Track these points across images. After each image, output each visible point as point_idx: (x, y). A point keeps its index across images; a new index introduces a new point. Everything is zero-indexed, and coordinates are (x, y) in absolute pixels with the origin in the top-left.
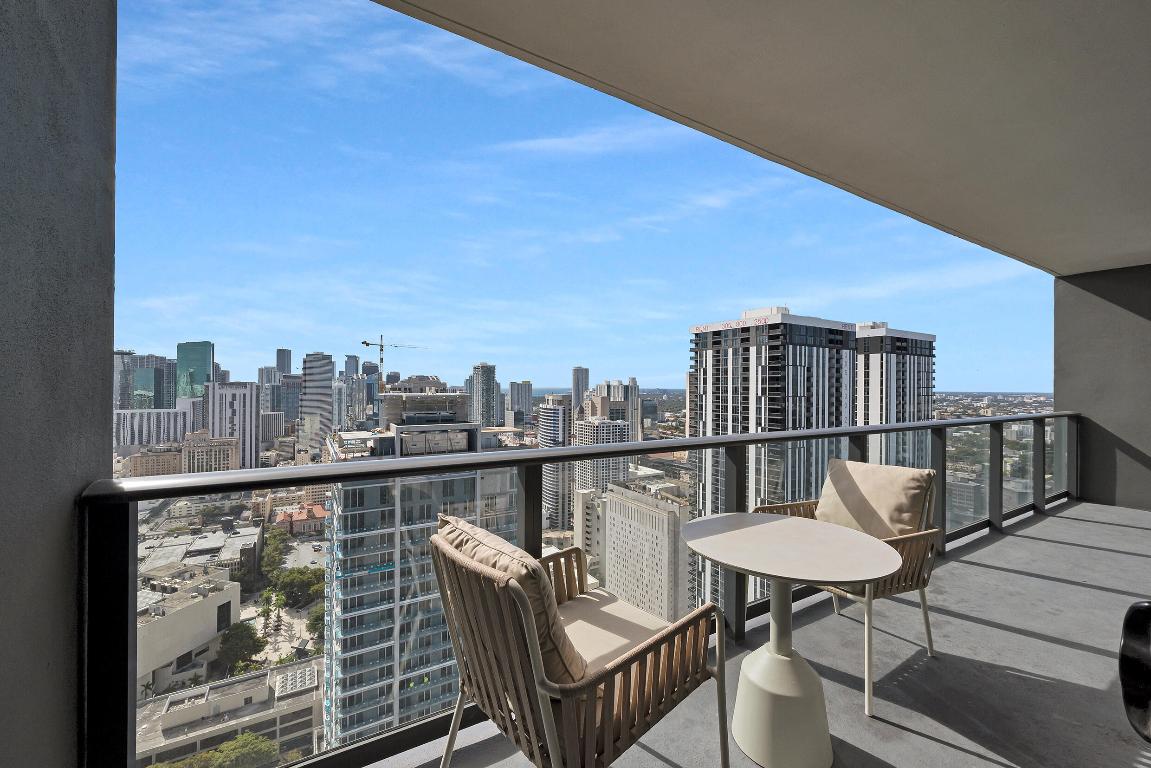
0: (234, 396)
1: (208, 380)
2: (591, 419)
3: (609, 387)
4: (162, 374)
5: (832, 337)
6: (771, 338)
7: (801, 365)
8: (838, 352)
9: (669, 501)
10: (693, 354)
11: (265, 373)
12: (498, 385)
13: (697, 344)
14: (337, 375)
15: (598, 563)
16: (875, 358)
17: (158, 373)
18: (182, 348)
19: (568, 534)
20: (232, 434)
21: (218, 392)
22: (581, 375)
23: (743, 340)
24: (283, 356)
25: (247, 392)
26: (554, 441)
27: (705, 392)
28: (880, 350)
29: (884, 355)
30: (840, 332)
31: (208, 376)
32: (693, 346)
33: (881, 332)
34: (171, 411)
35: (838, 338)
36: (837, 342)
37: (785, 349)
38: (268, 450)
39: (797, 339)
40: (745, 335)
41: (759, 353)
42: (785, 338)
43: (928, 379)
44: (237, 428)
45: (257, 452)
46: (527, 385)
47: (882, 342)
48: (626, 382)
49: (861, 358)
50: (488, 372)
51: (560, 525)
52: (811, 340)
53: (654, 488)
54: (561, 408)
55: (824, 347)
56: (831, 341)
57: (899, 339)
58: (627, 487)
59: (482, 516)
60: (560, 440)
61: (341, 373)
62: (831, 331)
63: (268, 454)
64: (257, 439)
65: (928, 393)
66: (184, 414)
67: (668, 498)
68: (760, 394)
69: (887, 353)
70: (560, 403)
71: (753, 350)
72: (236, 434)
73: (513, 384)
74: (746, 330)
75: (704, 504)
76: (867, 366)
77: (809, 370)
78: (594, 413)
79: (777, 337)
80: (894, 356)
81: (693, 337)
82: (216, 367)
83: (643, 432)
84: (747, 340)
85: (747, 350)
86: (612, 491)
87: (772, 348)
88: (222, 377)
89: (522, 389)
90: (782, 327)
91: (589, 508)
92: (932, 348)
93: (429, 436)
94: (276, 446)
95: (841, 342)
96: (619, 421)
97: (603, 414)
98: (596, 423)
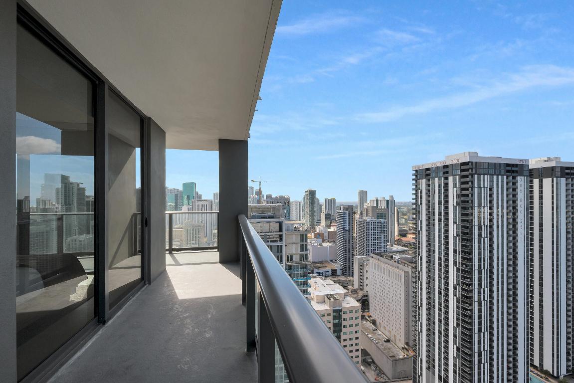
0: (203, 205)
2: (365, 218)
3: (377, 201)
4: (178, 196)
5: (509, 168)
6: (462, 171)
7: (484, 187)
8: (514, 178)
9: (406, 265)
10: (414, 182)
11: (216, 195)
13: (416, 176)
15: (367, 296)
16: (547, 182)
17: (176, 196)
18: (184, 185)
19: (351, 279)
20: (202, 222)
21: (197, 204)
22: (363, 195)
23: (444, 173)
25: (208, 204)
26: (344, 229)
27: (421, 204)
28: (552, 176)
29: (555, 179)
30: (516, 165)
31: (194, 197)
32: (414, 177)
33: (552, 164)
35: (513, 170)
36: (513, 172)
37: (472, 177)
38: (216, 229)
39: (480, 171)
40: (446, 170)
41: (454, 180)
42: (472, 170)
44: (204, 219)
45: (212, 230)
46: (334, 200)
47: (553, 170)
48: (388, 198)
49: (536, 182)
50: (312, 194)
51: (347, 274)
52: (492, 172)
53: (397, 257)
54: (347, 212)
55: (502, 175)
56: (508, 171)
57: (567, 168)
58: (382, 256)
59: (286, 264)
60: (347, 229)
62: (508, 165)
64: (211, 224)
67: (405, 263)
68: (455, 205)
69: (557, 177)
70: (347, 209)
71: (451, 179)
73: (326, 200)
74: (447, 166)
75: (421, 268)
77: (491, 189)
78: (367, 215)
79: (467, 170)
80: (563, 180)
81: (414, 172)
82: (197, 193)
84: (447, 172)
85: (447, 178)
86: (372, 257)
87: (463, 177)
88: (199, 197)
89: (331, 202)
90: (470, 164)
91: (361, 267)
95: (517, 172)
96: (381, 220)
97: (373, 216)
98: (368, 220)
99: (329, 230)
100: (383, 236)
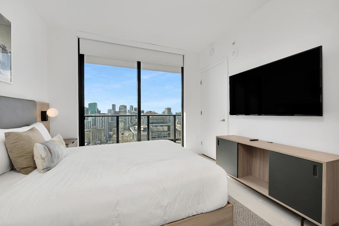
1: (96, 113)
11: (109, 111)
14: (127, 111)
24: (114, 106)
31: (96, 112)
34: (87, 121)
38: (110, 132)
44: (103, 125)
45: (108, 132)
61: (128, 111)
63: (111, 133)
64: (108, 129)
66: (90, 122)
72: (103, 127)
88: (99, 111)
93: (158, 127)
94: (113, 130)
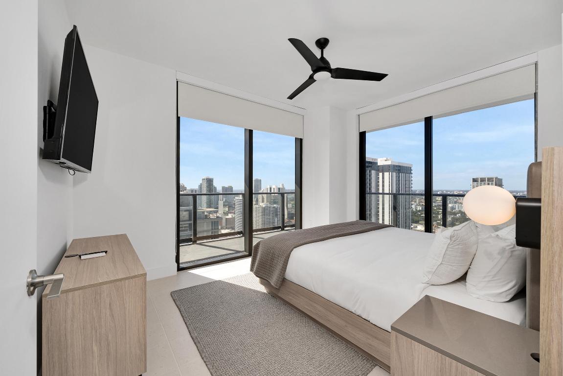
2: (261, 204)
3: (271, 188)
8: (370, 172)
12: (215, 188)
16: (387, 174)
22: (257, 183)
28: (388, 171)
29: (390, 173)
30: (371, 163)
33: (389, 163)
35: (370, 165)
36: (369, 167)
43: (409, 184)
46: (230, 188)
47: (389, 167)
48: (279, 186)
49: (381, 174)
50: (210, 182)
57: (397, 166)
65: (409, 190)
69: (392, 172)
73: (223, 187)
76: (383, 178)
78: (263, 201)
80: (394, 173)
83: (287, 210)
89: (228, 190)
92: (411, 170)
95: (371, 167)
96: (275, 205)
97: (267, 202)
98: (264, 206)
99: (227, 217)
100: (276, 219)
